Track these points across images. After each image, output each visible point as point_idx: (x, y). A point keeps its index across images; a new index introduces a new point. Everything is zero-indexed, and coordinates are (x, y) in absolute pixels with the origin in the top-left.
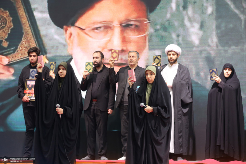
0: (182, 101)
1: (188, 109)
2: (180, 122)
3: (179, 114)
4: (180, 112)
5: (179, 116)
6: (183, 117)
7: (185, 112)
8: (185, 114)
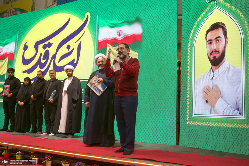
0: (73, 100)
1: (76, 105)
2: (71, 112)
3: (70, 108)
4: (71, 107)
5: (71, 109)
6: (73, 109)
7: (74, 106)
8: (74, 108)
